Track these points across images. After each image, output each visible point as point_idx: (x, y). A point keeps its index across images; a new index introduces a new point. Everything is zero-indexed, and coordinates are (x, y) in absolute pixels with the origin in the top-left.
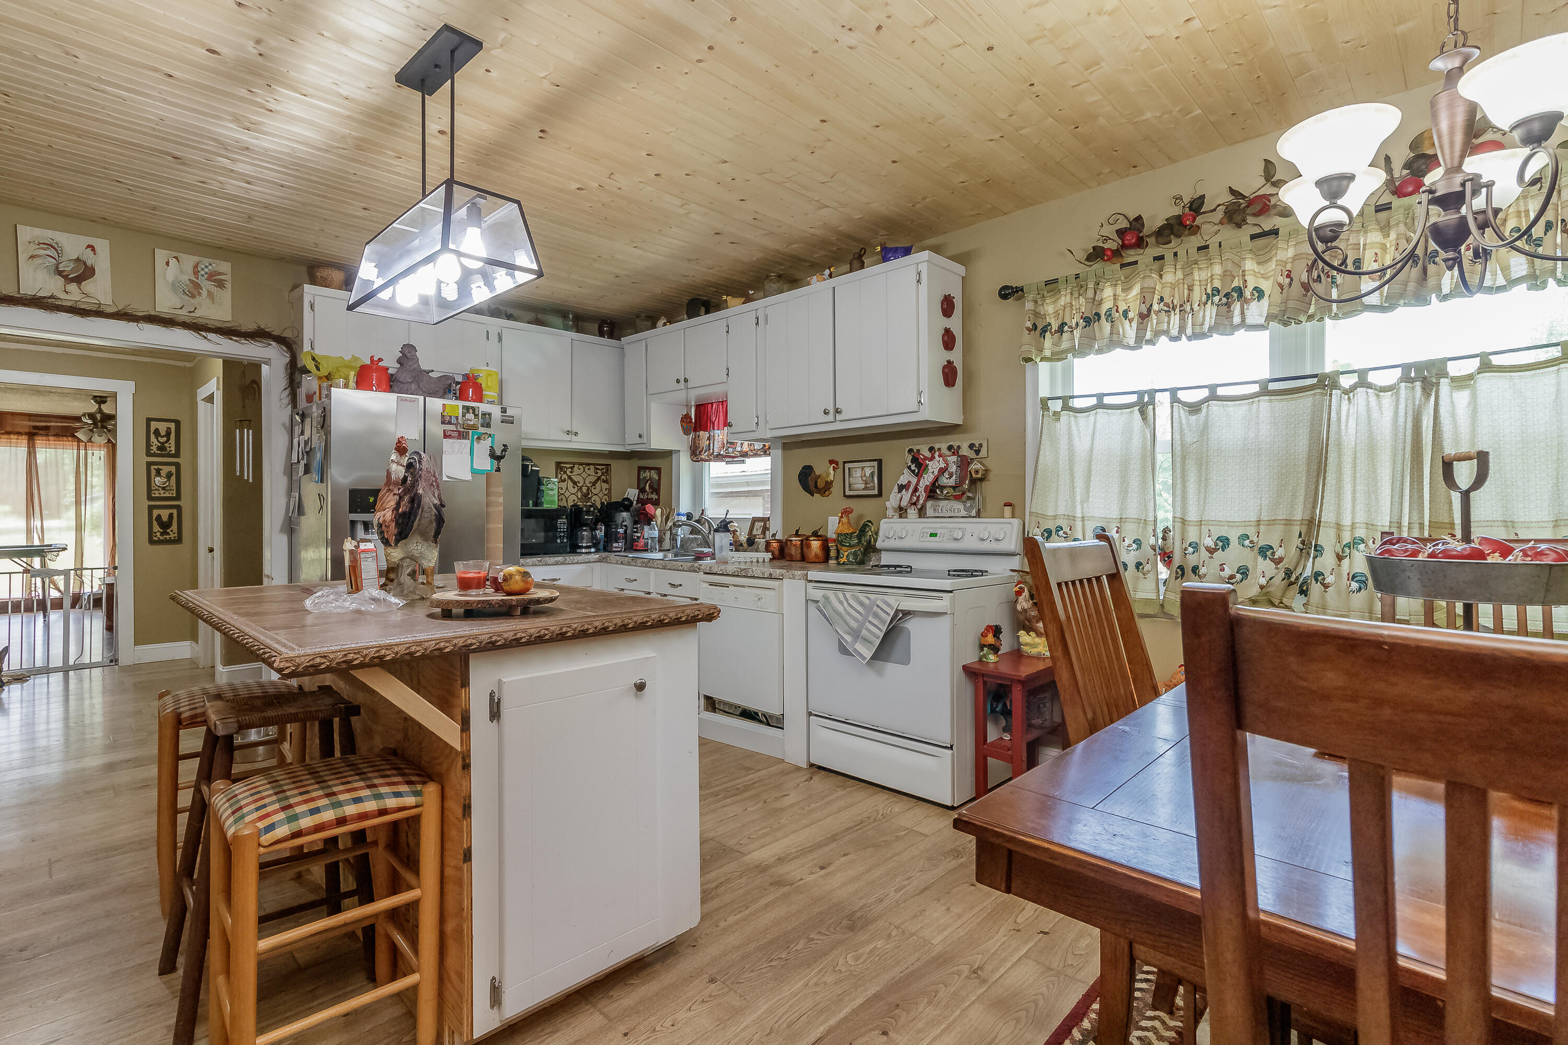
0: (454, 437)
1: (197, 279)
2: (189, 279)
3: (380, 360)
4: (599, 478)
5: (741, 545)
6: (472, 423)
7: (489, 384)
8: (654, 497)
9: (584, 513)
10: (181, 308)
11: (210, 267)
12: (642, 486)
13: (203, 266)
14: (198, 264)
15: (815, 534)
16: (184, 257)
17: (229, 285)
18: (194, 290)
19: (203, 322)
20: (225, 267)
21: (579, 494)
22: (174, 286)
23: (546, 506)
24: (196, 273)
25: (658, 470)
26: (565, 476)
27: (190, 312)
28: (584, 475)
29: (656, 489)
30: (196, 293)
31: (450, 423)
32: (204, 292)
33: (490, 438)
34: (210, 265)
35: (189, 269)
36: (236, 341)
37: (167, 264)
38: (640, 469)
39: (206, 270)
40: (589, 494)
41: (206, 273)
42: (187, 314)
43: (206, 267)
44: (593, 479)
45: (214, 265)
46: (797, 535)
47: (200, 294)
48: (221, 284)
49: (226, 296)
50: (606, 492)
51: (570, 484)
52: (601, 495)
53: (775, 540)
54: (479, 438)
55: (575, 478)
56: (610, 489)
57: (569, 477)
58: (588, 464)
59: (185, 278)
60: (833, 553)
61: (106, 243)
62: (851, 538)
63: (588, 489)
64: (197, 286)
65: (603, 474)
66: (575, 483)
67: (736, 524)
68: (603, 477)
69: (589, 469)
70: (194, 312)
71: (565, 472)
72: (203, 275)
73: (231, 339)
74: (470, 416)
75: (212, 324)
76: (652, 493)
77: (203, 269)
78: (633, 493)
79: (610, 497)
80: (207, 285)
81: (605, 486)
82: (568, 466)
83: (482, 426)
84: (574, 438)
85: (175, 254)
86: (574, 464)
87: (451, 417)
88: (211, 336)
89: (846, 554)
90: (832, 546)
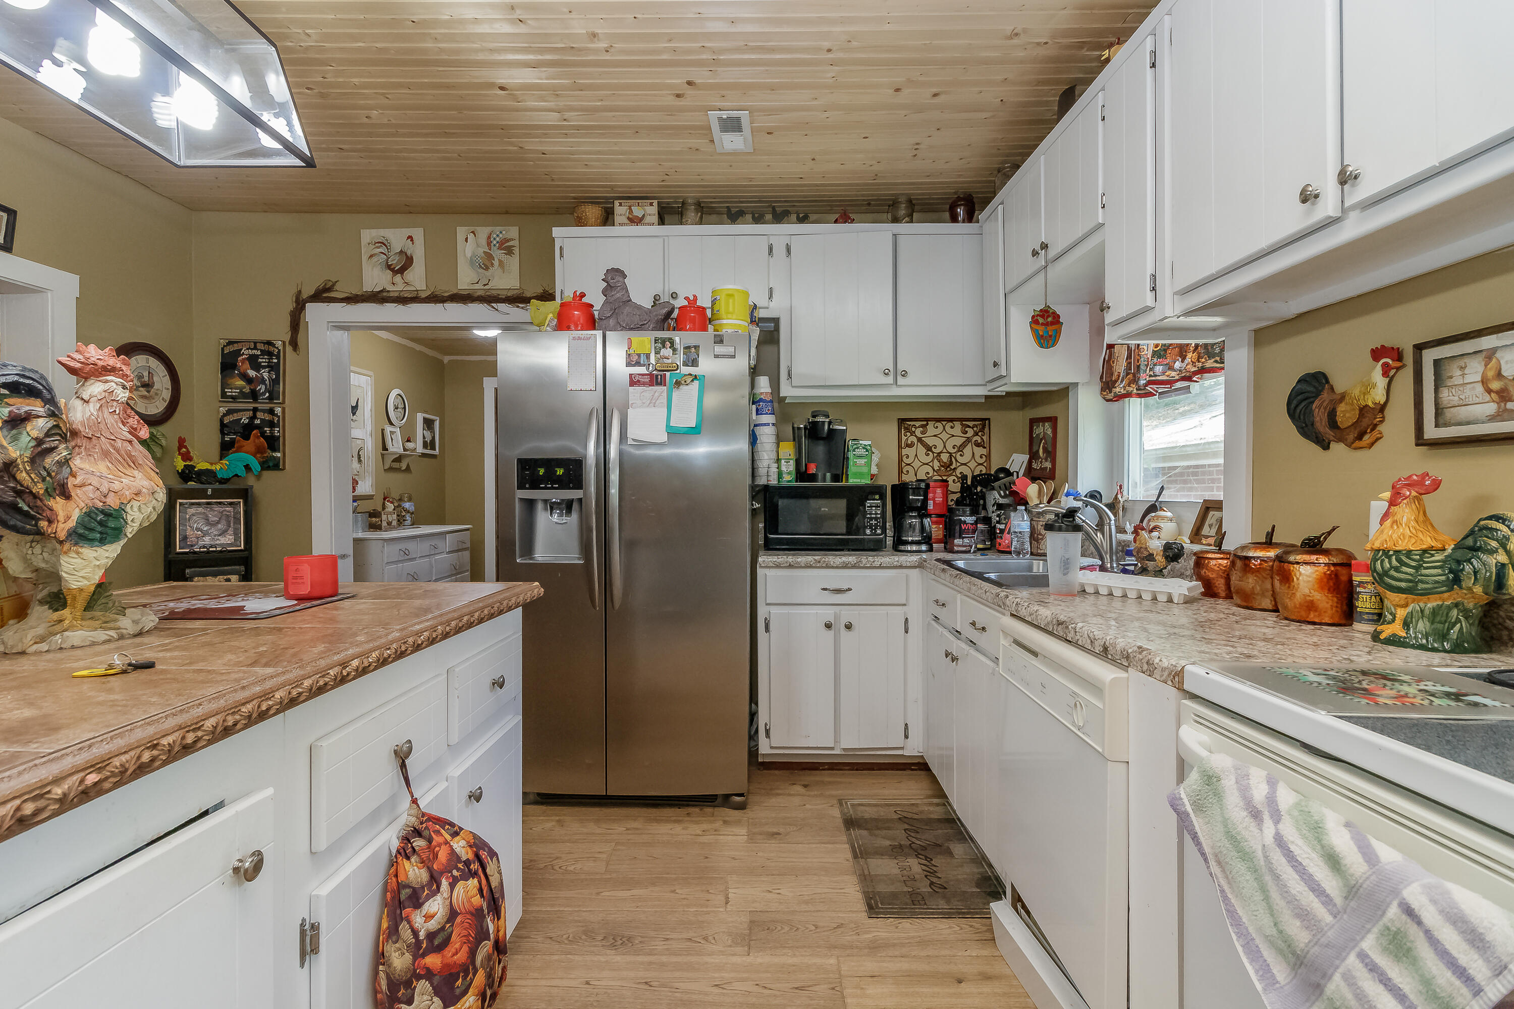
0: (644, 384)
1: (490, 250)
2: (484, 252)
3: (583, 295)
4: (968, 440)
5: (1151, 557)
6: (670, 361)
7: (731, 309)
8: (1048, 465)
9: (911, 491)
10: (477, 283)
11: (501, 236)
12: (1035, 449)
13: (495, 236)
14: (491, 234)
15: (1313, 545)
16: (479, 230)
17: (516, 251)
18: (486, 263)
19: (495, 293)
20: (513, 232)
21: (936, 465)
22: (472, 262)
23: (853, 481)
24: (489, 244)
25: (1053, 420)
26: (913, 439)
27: (485, 285)
28: (944, 436)
29: (1051, 454)
30: (489, 264)
31: (638, 364)
32: (496, 263)
33: (696, 383)
34: (501, 232)
35: (484, 242)
36: (522, 308)
37: (466, 240)
38: (1033, 422)
39: (498, 239)
40: (951, 464)
41: (498, 242)
42: (483, 287)
43: (498, 236)
44: (959, 441)
45: (504, 232)
46: (1269, 543)
47: (492, 264)
48: (509, 251)
49: (514, 263)
50: (981, 461)
51: (922, 450)
52: (972, 464)
53: (1220, 551)
54: (678, 384)
55: (930, 441)
56: (988, 457)
57: (920, 440)
58: (951, 420)
59: (480, 251)
60: (1364, 603)
61: (421, 230)
62: (1417, 568)
63: (951, 456)
64: (490, 257)
65: (976, 434)
66: (929, 449)
67: (1169, 514)
68: (976, 438)
69: (952, 427)
70: (487, 284)
71: (913, 434)
72: (495, 245)
73: (518, 307)
74: (667, 352)
75: (503, 294)
76: (1046, 460)
77: (495, 239)
78: (1018, 462)
79: (989, 467)
80: (498, 254)
81: (979, 451)
82: (918, 424)
83: (686, 365)
84: (901, 380)
85: (472, 229)
86: (927, 420)
87: (639, 355)
88: (502, 307)
89: (1401, 613)
90: (1361, 584)
